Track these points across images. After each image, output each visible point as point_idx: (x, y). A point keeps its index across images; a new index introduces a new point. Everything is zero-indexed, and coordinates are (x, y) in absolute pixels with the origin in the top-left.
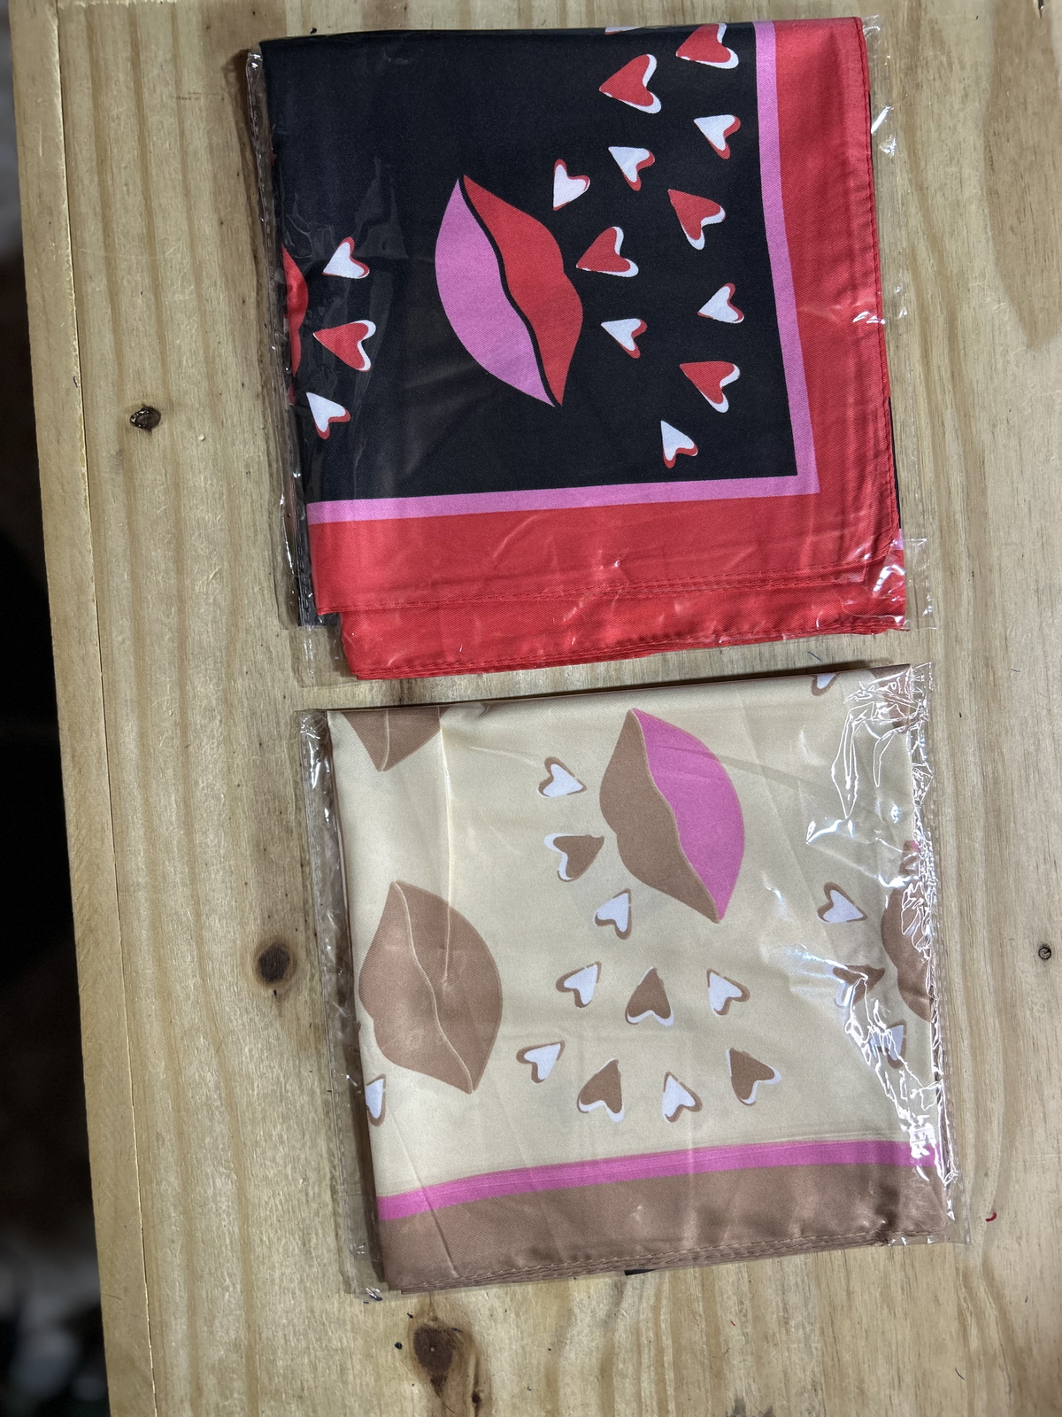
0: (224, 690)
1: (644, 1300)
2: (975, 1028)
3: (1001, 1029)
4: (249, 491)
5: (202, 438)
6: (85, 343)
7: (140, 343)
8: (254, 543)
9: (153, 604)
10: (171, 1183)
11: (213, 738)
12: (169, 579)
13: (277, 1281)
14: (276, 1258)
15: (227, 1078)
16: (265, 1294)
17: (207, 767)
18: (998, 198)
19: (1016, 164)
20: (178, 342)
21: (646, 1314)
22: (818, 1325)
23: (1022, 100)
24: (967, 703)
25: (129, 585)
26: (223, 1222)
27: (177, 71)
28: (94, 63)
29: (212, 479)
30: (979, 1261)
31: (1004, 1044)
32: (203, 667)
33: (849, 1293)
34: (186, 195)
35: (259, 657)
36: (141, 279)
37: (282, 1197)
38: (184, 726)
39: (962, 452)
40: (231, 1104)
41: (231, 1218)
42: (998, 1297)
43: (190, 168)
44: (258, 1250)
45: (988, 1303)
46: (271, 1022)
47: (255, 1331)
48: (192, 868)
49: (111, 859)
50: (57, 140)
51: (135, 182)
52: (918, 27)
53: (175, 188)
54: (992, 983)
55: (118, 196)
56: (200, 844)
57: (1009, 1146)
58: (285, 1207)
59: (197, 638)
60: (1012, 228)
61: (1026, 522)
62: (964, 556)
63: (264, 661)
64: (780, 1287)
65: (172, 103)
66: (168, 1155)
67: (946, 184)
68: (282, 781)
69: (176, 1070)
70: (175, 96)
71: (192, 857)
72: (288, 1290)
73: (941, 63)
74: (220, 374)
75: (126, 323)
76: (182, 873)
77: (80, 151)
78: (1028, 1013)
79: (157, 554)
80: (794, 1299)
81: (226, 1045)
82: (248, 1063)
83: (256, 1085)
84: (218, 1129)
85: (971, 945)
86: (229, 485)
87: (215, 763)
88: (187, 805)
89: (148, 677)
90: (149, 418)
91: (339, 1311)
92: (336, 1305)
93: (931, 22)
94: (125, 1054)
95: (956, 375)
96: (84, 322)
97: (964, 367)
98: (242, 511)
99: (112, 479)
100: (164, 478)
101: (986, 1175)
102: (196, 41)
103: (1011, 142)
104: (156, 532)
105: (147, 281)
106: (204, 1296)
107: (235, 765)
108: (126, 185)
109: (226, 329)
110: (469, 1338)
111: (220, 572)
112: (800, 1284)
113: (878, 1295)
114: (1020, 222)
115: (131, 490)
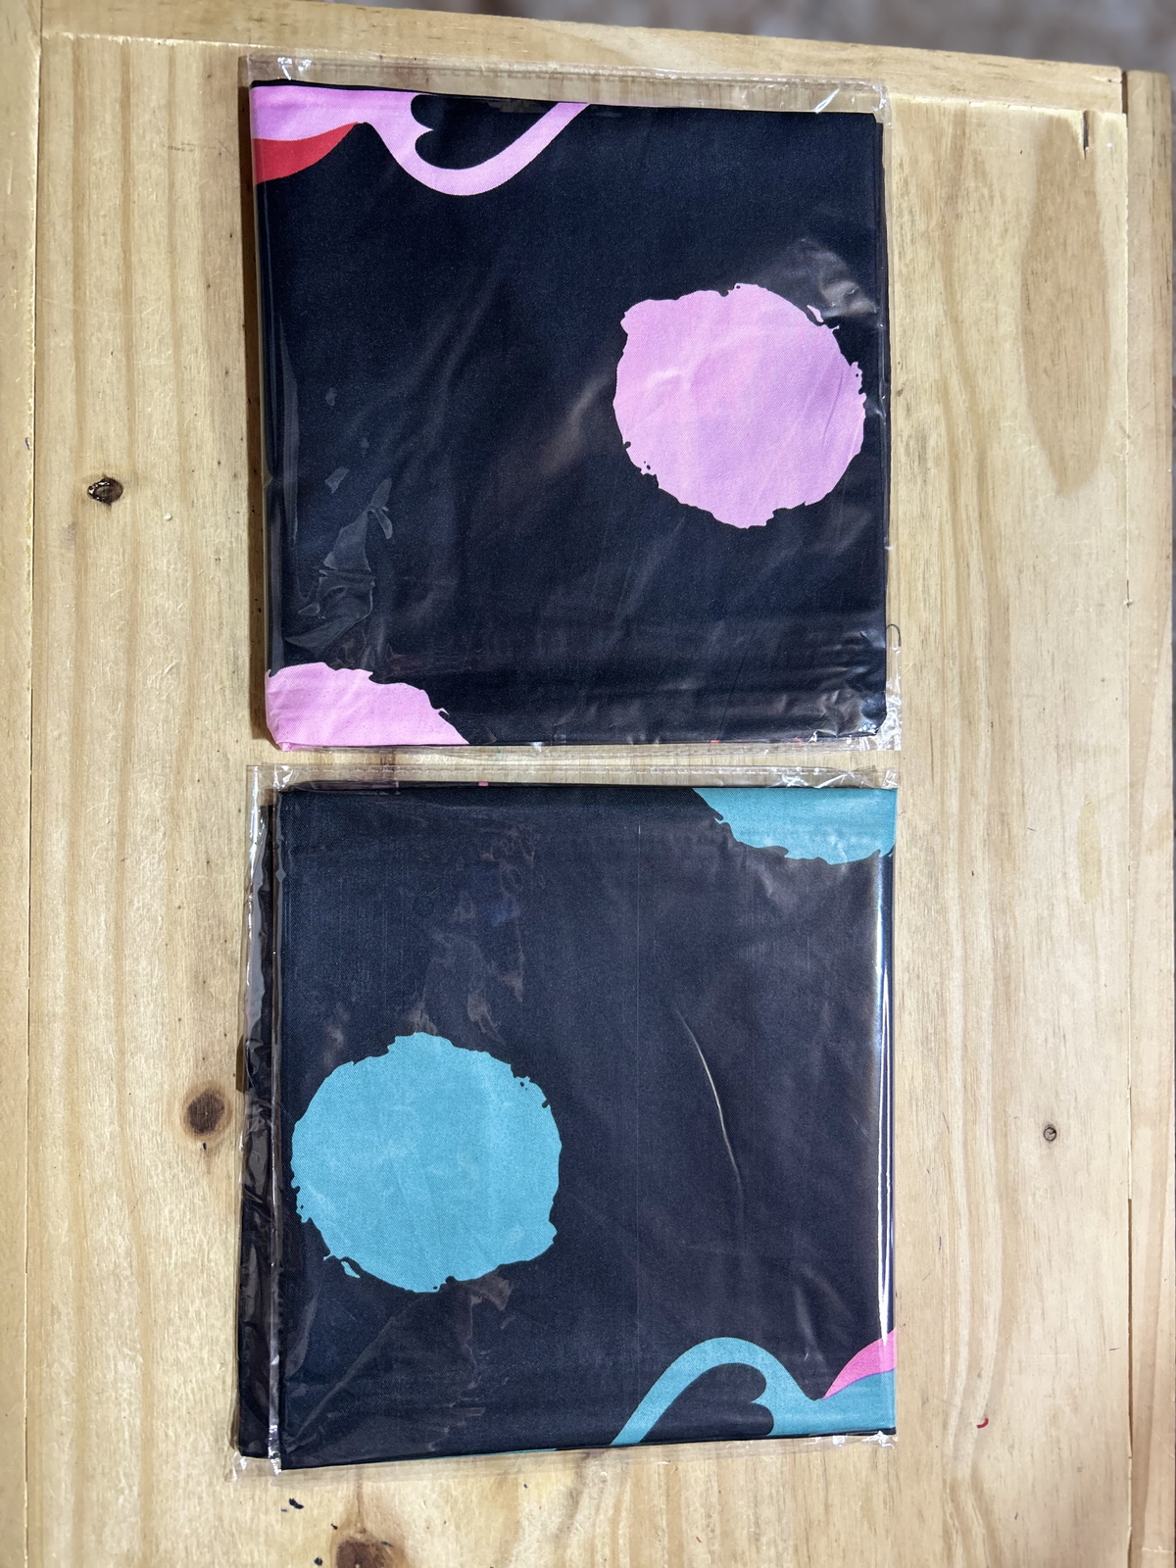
0: (172, 799)
1: (601, 1512)
2: (974, 1213)
3: (1002, 1215)
4: (217, 580)
5: (168, 517)
6: (42, 402)
7: (105, 407)
8: (219, 637)
9: (97, 698)
10: (64, 1365)
11: (154, 852)
12: (118, 670)
13: (182, 1484)
14: (182, 1456)
15: (141, 1242)
16: (167, 1499)
17: (144, 886)
18: (1033, 338)
19: (1053, 305)
20: (149, 409)
21: (603, 1528)
22: (791, 1543)
23: (1062, 241)
24: (980, 860)
25: (71, 674)
26: (122, 1412)
27: (171, 121)
28: (79, 101)
29: (175, 564)
30: (968, 1472)
31: (1003, 1231)
32: (149, 771)
33: (827, 1506)
34: (171, 252)
35: (214, 764)
36: (113, 338)
37: (195, 1385)
38: (121, 836)
39: (986, 597)
40: (143, 1274)
41: (133, 1409)
42: (986, 1512)
43: (177, 223)
44: (162, 1446)
45: (975, 1520)
46: (197, 1179)
47: (151, 1541)
48: (119, 999)
49: (24, 984)
50: (29, 179)
51: (114, 233)
52: (961, 157)
53: (158, 243)
54: (994, 1164)
55: (94, 246)
56: (130, 972)
57: (1004, 1346)
58: (198, 1397)
59: (145, 738)
60: (1045, 371)
61: (1049, 674)
62: (983, 705)
63: (219, 769)
64: (752, 1499)
65: (163, 152)
66: (63, 1332)
67: (981, 319)
68: (230, 906)
69: (80, 1231)
70: (167, 145)
71: (119, 985)
72: (194, 1494)
73: (983, 196)
74: (194, 449)
75: (92, 384)
76: (107, 1004)
77: (55, 192)
78: (1030, 1198)
79: (107, 641)
80: (768, 1512)
81: (143, 1204)
82: (167, 1227)
83: (174, 1252)
84: (125, 1304)
85: (974, 1123)
86: (195, 571)
87: (154, 881)
88: (118, 926)
89: (85, 778)
90: (109, 491)
91: (252, 1520)
92: (249, 1513)
93: (974, 153)
94: (22, 1212)
95: (983, 516)
96: (43, 379)
97: (992, 508)
98: (207, 601)
99: (62, 555)
100: (121, 558)
101: (979, 1376)
102: (195, 89)
103: (1049, 283)
104: (107, 617)
105: (119, 340)
106: (95, 1499)
107: (177, 885)
108: (104, 235)
109: (205, 401)
110: (401, 1553)
111: (178, 665)
112: (774, 1494)
113: (858, 1509)
114: (1054, 365)
115: (82, 569)
